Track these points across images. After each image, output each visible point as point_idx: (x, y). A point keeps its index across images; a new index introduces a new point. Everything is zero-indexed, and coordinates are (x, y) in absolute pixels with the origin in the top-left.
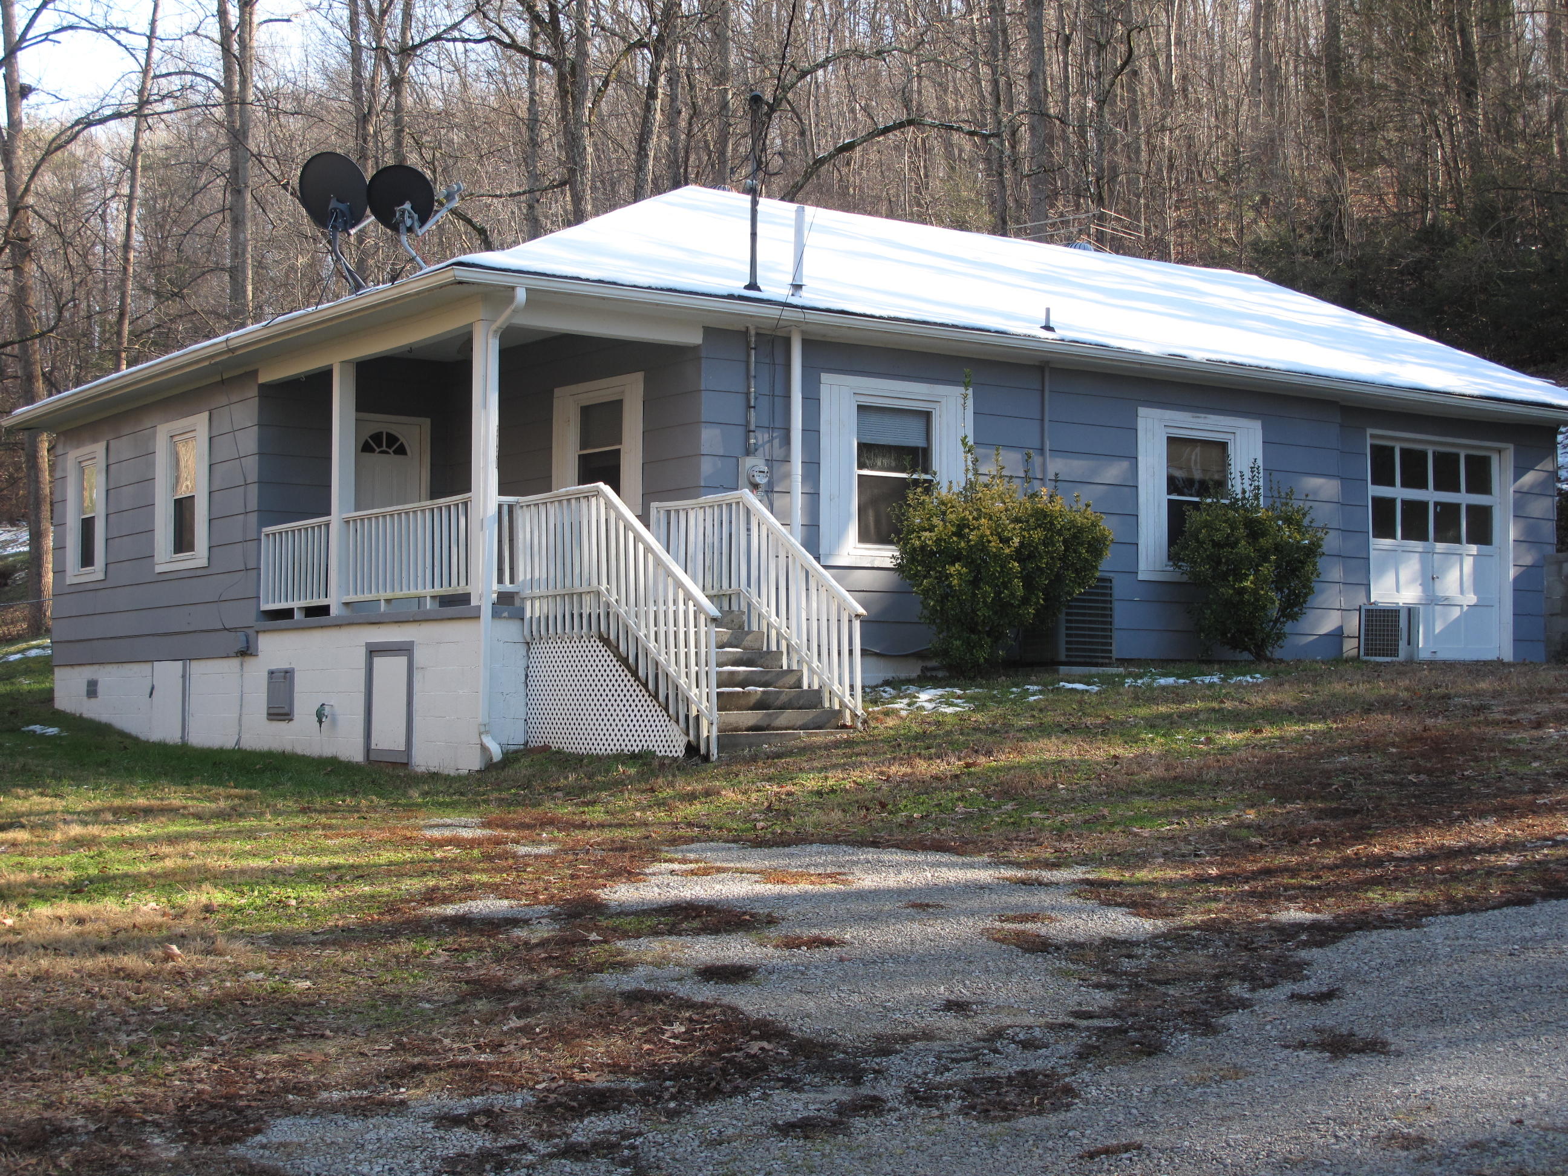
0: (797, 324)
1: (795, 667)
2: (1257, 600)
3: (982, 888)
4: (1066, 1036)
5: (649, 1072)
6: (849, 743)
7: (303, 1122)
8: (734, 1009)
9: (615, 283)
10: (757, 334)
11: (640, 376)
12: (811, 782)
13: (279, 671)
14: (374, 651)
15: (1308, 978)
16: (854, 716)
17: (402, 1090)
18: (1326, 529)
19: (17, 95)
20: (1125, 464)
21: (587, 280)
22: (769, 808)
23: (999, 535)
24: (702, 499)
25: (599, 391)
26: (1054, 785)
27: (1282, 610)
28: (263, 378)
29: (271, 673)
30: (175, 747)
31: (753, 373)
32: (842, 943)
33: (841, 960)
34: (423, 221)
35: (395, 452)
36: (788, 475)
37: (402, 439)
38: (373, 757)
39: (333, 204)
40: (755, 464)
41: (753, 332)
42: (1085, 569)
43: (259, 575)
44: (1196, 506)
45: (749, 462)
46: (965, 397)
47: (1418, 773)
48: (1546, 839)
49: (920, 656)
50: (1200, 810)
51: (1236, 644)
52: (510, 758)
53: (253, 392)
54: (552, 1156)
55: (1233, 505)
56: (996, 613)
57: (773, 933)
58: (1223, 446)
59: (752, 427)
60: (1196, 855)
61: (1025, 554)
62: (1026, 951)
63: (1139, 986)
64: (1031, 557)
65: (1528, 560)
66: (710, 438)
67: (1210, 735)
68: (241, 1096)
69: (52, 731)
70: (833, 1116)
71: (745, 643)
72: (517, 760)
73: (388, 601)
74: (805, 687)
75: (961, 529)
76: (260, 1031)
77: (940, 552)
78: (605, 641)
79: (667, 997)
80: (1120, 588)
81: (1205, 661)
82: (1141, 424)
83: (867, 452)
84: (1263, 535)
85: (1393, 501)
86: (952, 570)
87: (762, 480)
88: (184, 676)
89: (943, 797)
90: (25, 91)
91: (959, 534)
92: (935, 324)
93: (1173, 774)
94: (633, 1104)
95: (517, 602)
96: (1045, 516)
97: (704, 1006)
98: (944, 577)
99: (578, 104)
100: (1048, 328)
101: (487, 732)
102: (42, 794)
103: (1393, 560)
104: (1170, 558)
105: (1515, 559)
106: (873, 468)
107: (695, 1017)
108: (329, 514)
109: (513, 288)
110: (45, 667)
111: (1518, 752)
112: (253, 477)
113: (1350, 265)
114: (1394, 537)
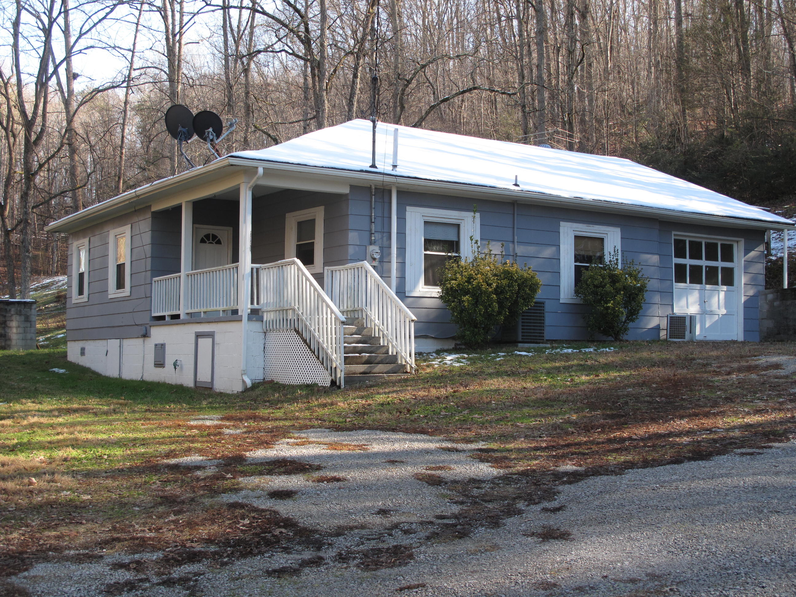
0: (394, 183)
1: (386, 344)
2: (615, 312)
3: (428, 452)
4: (427, 528)
5: (224, 543)
6: (406, 380)
7: (50, 565)
8: (276, 512)
9: (306, 165)
10: (376, 188)
11: (322, 208)
12: (380, 398)
13: (159, 344)
14: (198, 336)
15: (555, 500)
16: (411, 367)
17: (104, 550)
18: (649, 279)
19: (72, 78)
20: (554, 248)
21: (292, 164)
22: (357, 412)
23: (487, 282)
24: (346, 266)
25: (304, 215)
26: (490, 402)
27: (627, 317)
28: (154, 209)
29: (156, 345)
30: (116, 379)
31: (373, 206)
32: (344, 479)
33: (340, 488)
34: (218, 136)
35: (216, 243)
36: (390, 254)
37: (219, 237)
38: (198, 385)
39: (180, 129)
40: (374, 250)
41: (373, 187)
42: (528, 298)
43: (151, 300)
44: (586, 268)
45: (371, 248)
46: (474, 217)
47: (661, 397)
48: (707, 430)
49: (453, 338)
50: (553, 414)
51: (606, 333)
52: (255, 386)
53: (149, 215)
54: (159, 584)
55: (604, 269)
56: (486, 319)
57: (316, 475)
58: (602, 240)
59: (373, 232)
60: (540, 437)
61: (499, 291)
62: (430, 484)
63: (476, 503)
64: (502, 292)
65: (751, 293)
66: (353, 237)
67: (573, 377)
68: (27, 552)
69: (62, 371)
70: (297, 566)
71: (363, 333)
72: (258, 387)
73: (205, 312)
74: (390, 353)
75: (470, 279)
76: (53, 520)
77: (461, 290)
78: (297, 332)
79: (247, 506)
80: (548, 306)
81: (590, 340)
82: (562, 230)
83: (429, 243)
84: (618, 282)
85: (685, 266)
86: (464, 298)
87: (377, 256)
88: (120, 346)
89: (437, 406)
90: (75, 76)
91: (468, 282)
92: (460, 183)
93: (547, 396)
94: (207, 559)
95: (260, 313)
96: (509, 273)
97: (263, 511)
98: (461, 302)
99: (321, 81)
100: (516, 185)
101: (245, 374)
102: (33, 402)
103: (685, 293)
104: (575, 293)
105: (745, 292)
106: (432, 251)
107: (256, 516)
108: (180, 272)
109: (257, 168)
110: (64, 341)
111: (712, 387)
112: (149, 254)
113: (684, 154)
114: (686, 282)
